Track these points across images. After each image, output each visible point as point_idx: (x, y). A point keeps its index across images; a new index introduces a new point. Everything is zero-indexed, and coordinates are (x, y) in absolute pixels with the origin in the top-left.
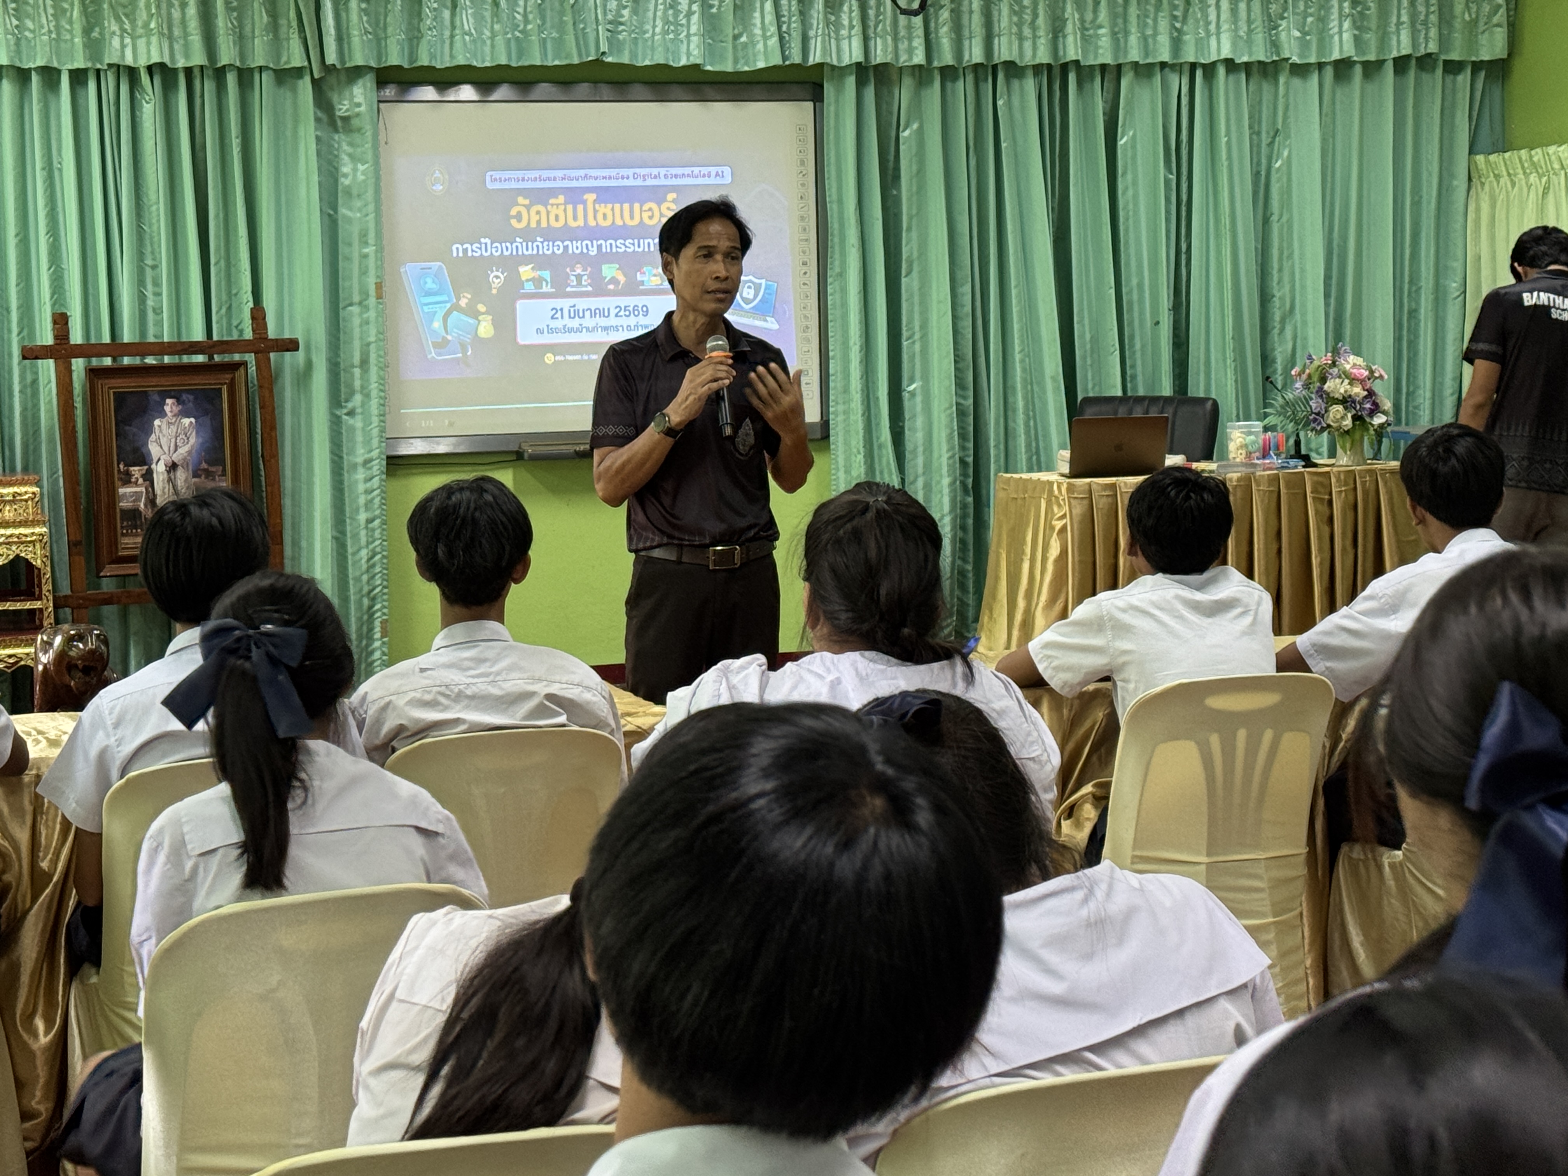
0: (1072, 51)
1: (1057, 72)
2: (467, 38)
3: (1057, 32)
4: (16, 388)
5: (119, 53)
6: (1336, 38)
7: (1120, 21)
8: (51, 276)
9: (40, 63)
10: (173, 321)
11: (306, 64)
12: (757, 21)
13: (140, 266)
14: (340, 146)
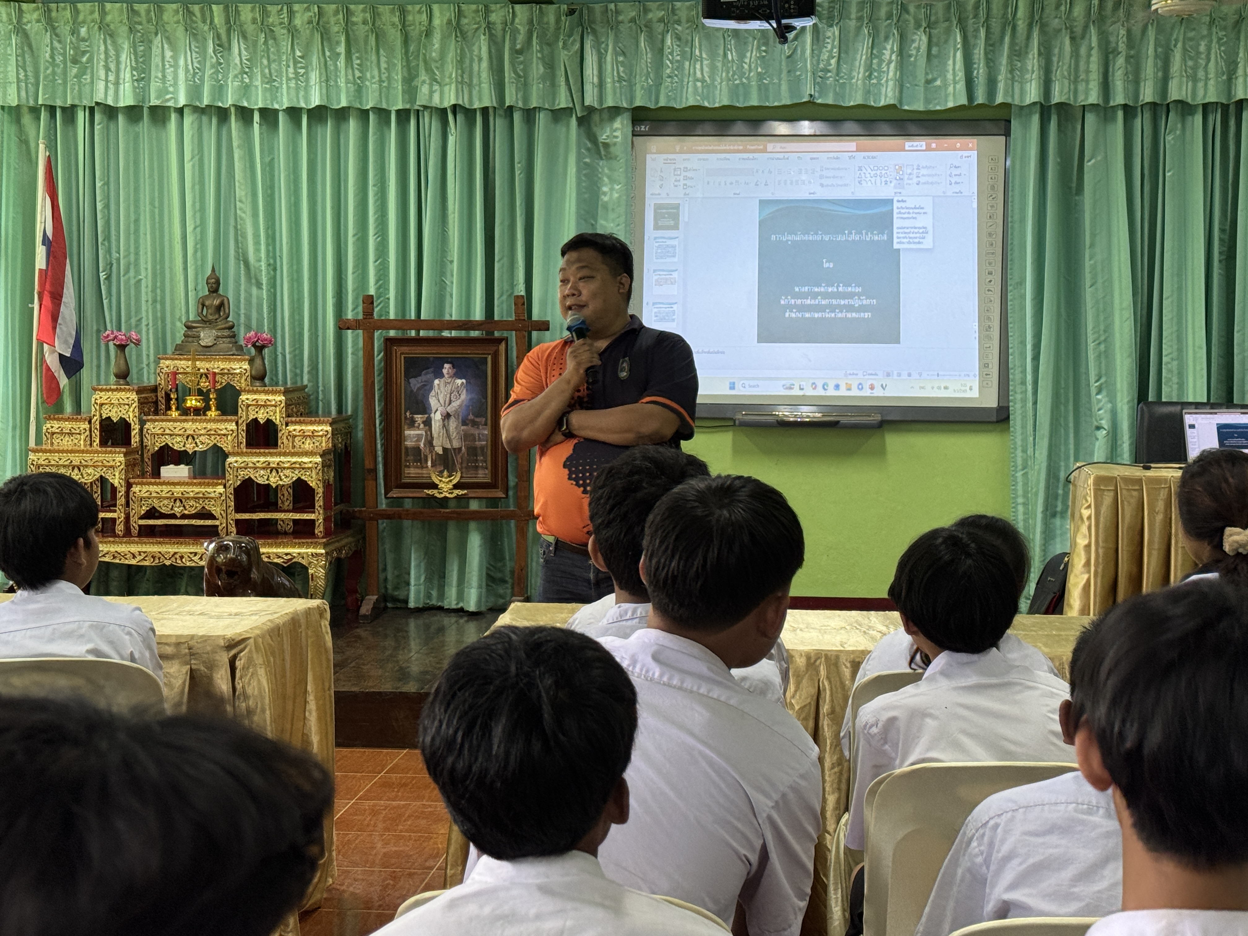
5: (427, 97)
9: (373, 105)
10: (461, 304)
11: (571, 105)
12: (950, 68)
13: (442, 261)
14: (603, 170)
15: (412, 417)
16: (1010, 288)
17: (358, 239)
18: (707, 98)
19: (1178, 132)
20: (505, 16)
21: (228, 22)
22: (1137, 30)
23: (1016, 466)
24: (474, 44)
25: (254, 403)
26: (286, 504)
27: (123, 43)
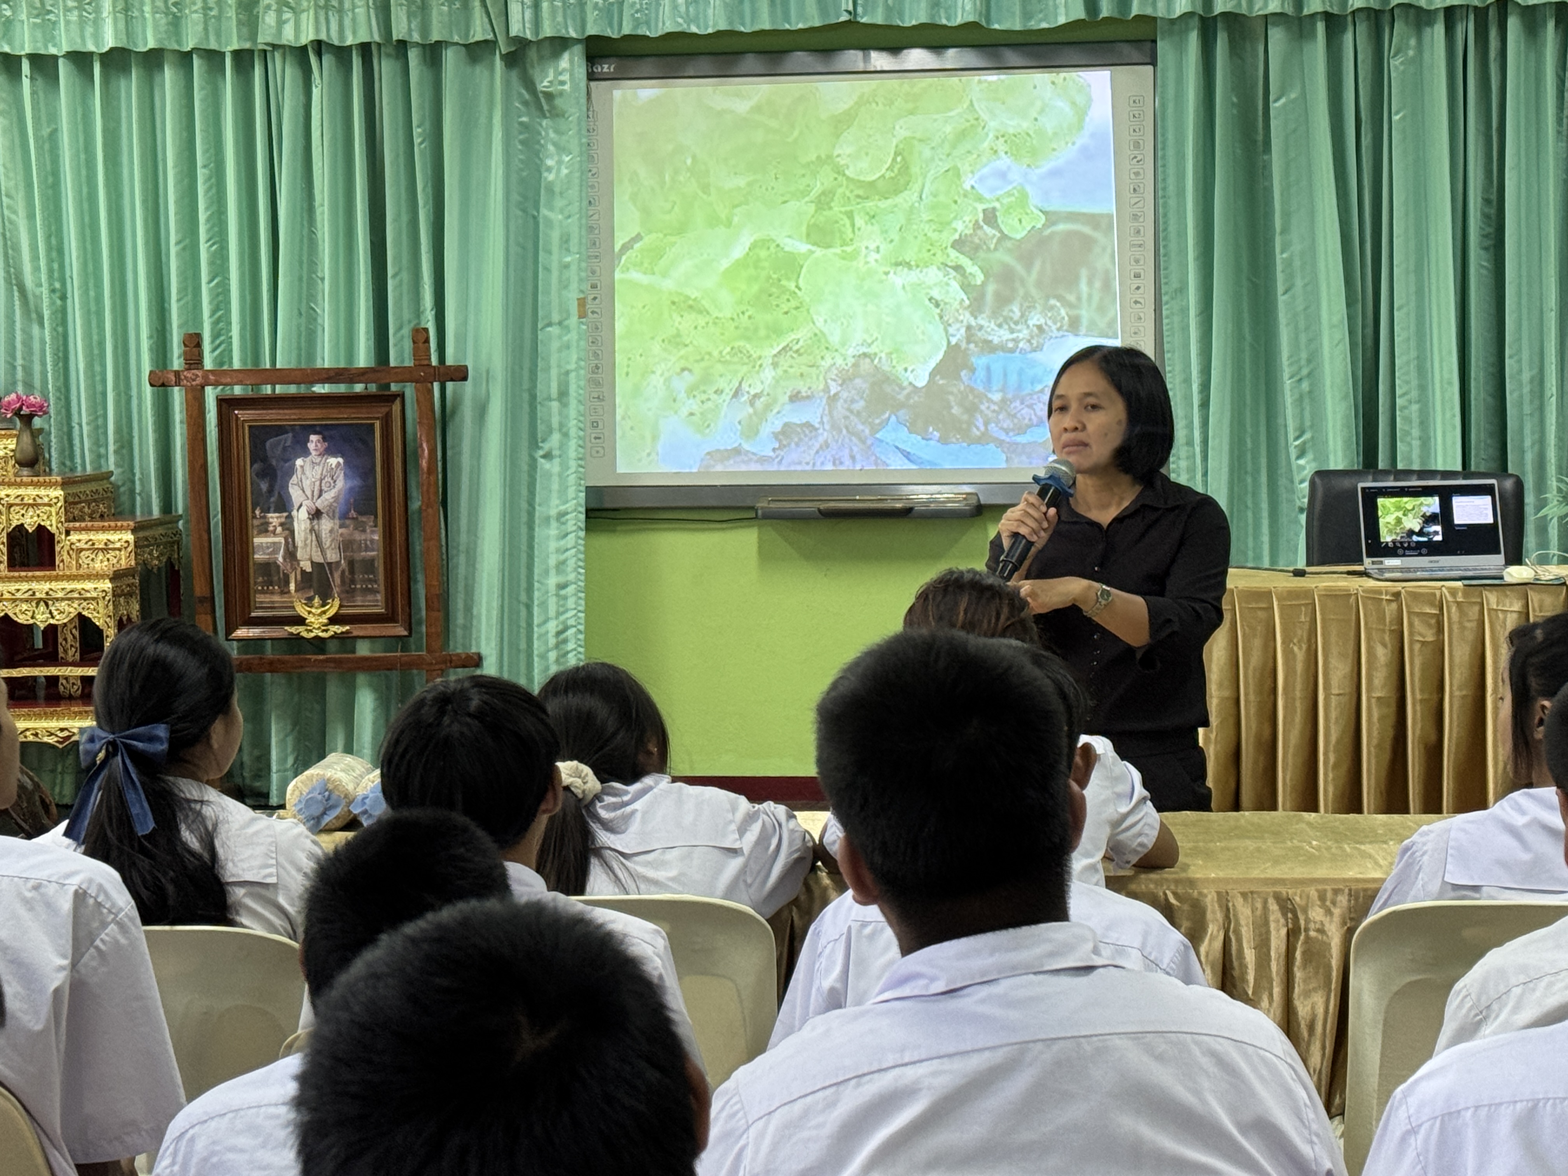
5: (274, 31)
9: (196, 44)
10: (337, 343)
11: (490, 37)
13: (310, 278)
14: (547, 134)
15: (265, 517)
16: (1165, 299)
17: (184, 249)
18: (696, 20)
19: (1411, 53)
25: (18, 501)
26: (71, 652)
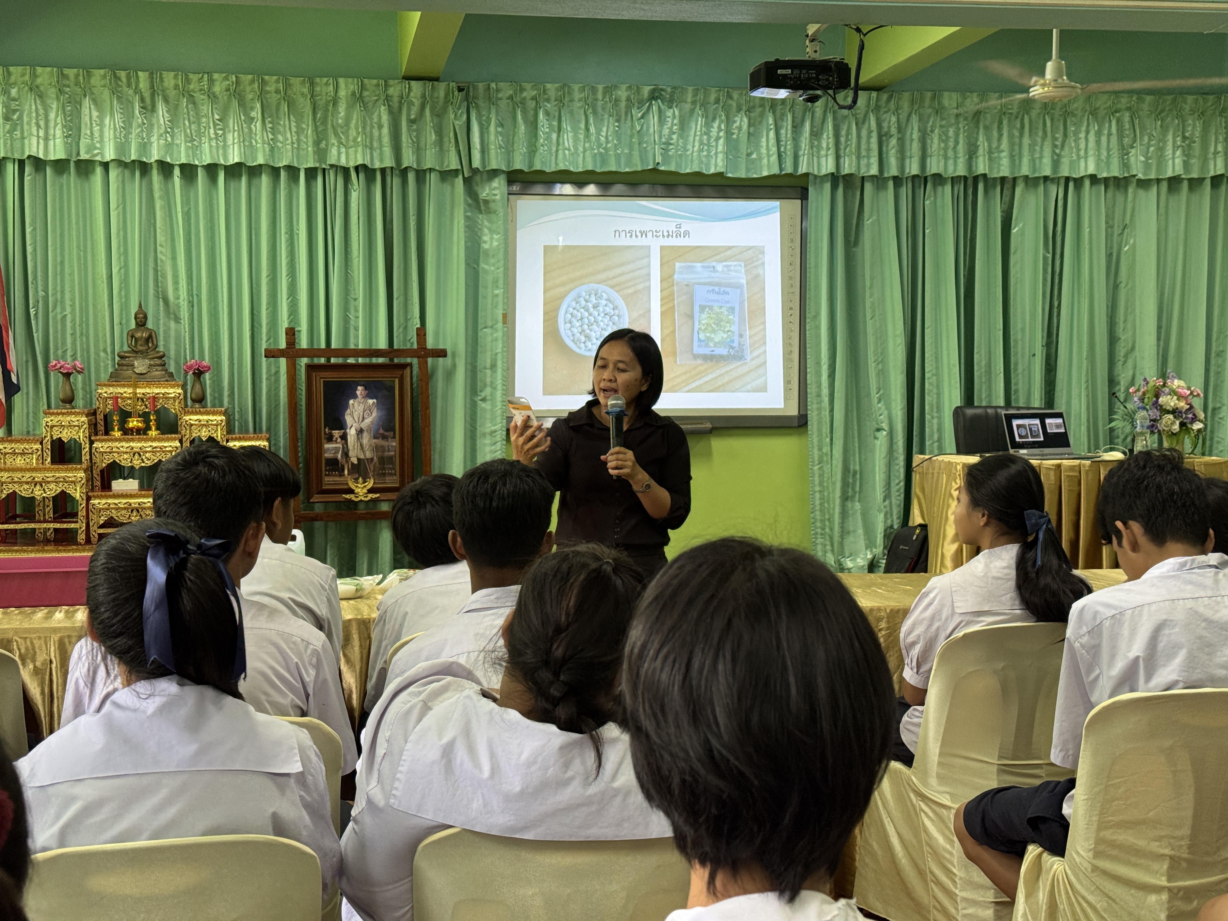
0: (981, 167)
1: (970, 182)
2: (567, 152)
3: (972, 153)
4: (264, 376)
5: (336, 157)
6: (1170, 162)
7: (1017, 147)
8: (288, 304)
9: (285, 163)
10: (366, 336)
11: (459, 167)
12: (764, 144)
13: (347, 299)
14: (483, 222)
16: (808, 321)
17: (271, 280)
20: (401, 90)
21: (152, 87)
22: (903, 116)
23: (813, 462)
24: (373, 114)
25: (196, 422)
27: (52, 103)
